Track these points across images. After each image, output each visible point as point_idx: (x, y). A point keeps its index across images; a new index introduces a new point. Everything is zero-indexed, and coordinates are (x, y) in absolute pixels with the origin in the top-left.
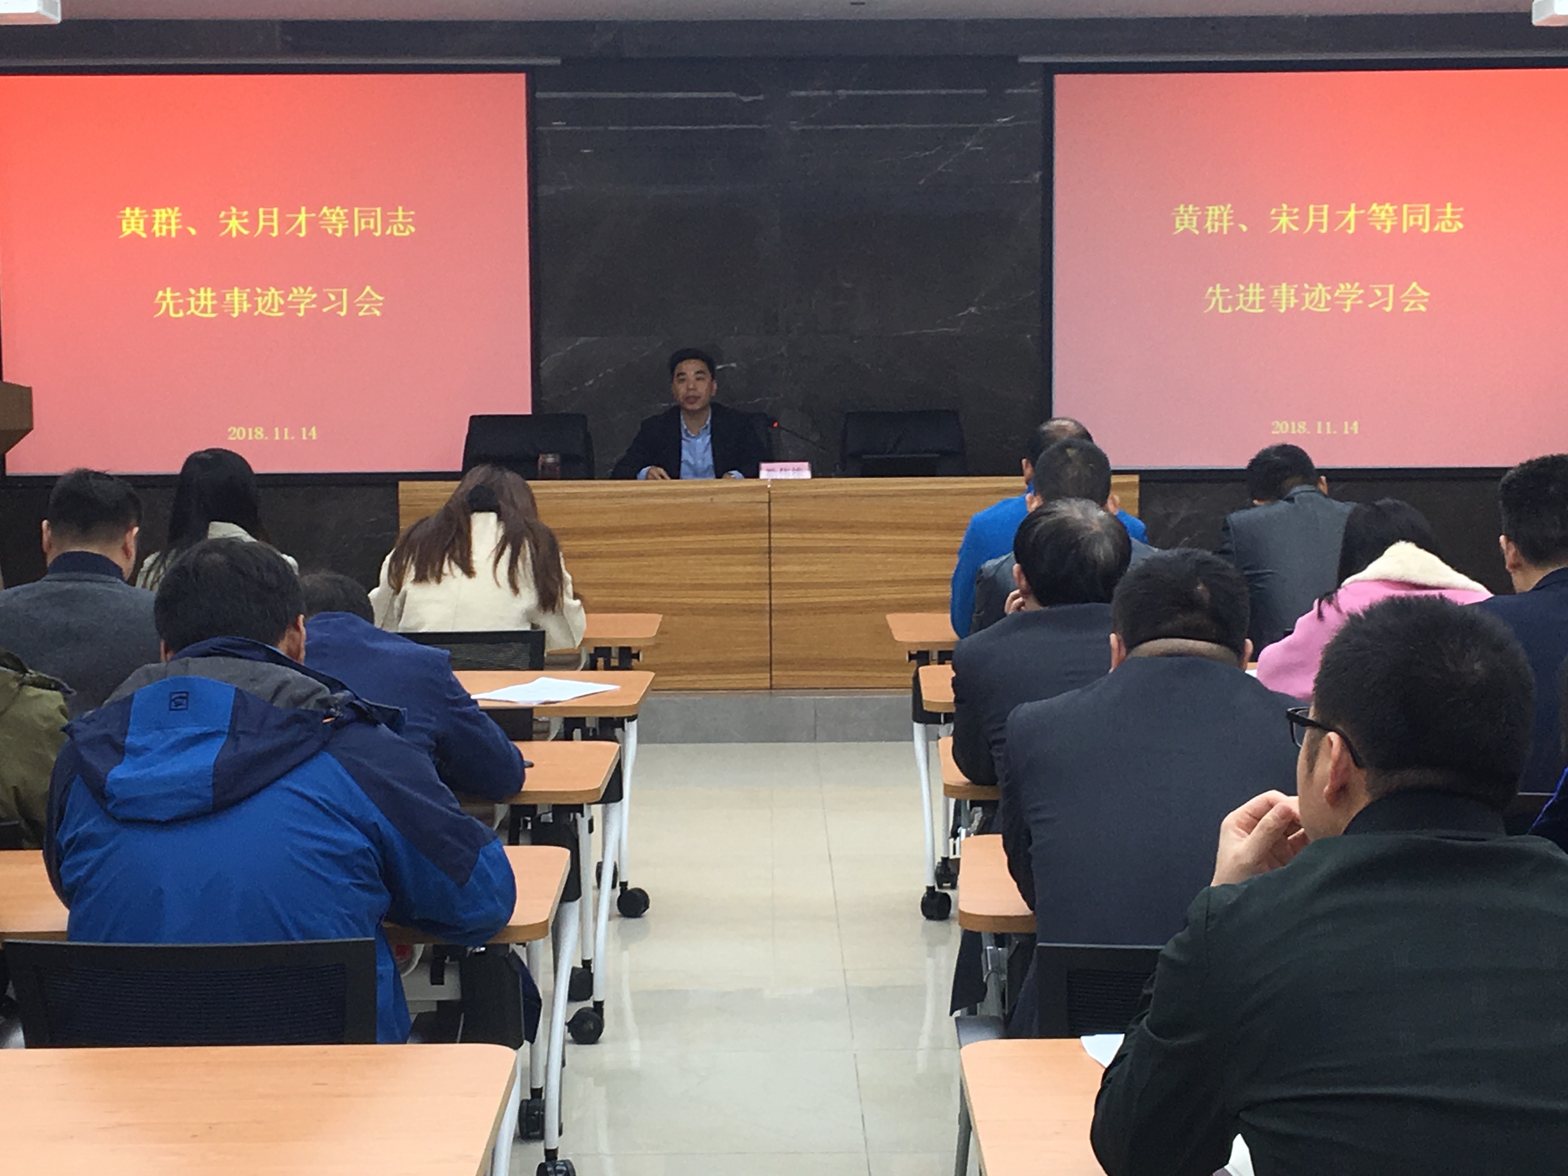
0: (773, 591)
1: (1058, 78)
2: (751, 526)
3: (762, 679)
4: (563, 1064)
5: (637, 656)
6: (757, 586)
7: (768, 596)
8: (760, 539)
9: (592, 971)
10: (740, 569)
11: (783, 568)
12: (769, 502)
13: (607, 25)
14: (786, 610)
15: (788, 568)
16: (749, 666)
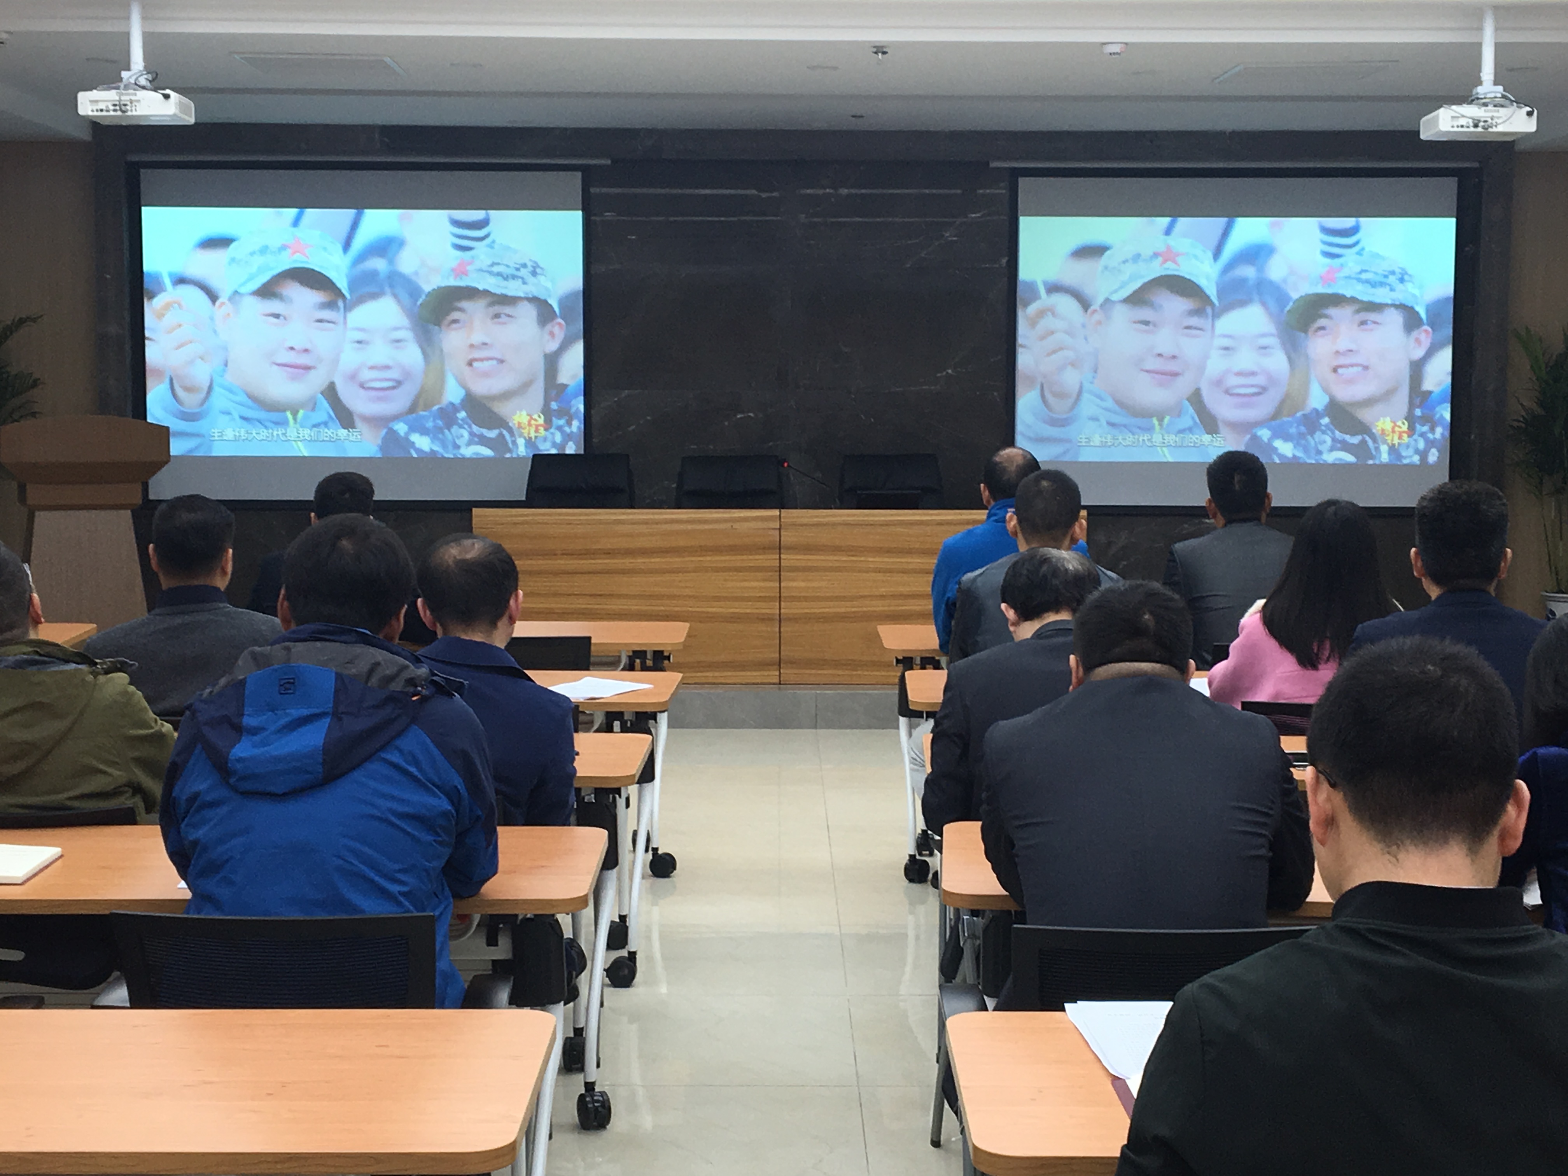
0: (782, 603)
1: (1023, 181)
2: (764, 549)
3: (772, 675)
4: (602, 1005)
5: (668, 658)
6: (770, 599)
7: (778, 607)
8: (769, 560)
9: (628, 924)
11: (791, 584)
12: (780, 529)
13: (650, 132)
14: (794, 619)
15: (794, 584)
16: (763, 665)
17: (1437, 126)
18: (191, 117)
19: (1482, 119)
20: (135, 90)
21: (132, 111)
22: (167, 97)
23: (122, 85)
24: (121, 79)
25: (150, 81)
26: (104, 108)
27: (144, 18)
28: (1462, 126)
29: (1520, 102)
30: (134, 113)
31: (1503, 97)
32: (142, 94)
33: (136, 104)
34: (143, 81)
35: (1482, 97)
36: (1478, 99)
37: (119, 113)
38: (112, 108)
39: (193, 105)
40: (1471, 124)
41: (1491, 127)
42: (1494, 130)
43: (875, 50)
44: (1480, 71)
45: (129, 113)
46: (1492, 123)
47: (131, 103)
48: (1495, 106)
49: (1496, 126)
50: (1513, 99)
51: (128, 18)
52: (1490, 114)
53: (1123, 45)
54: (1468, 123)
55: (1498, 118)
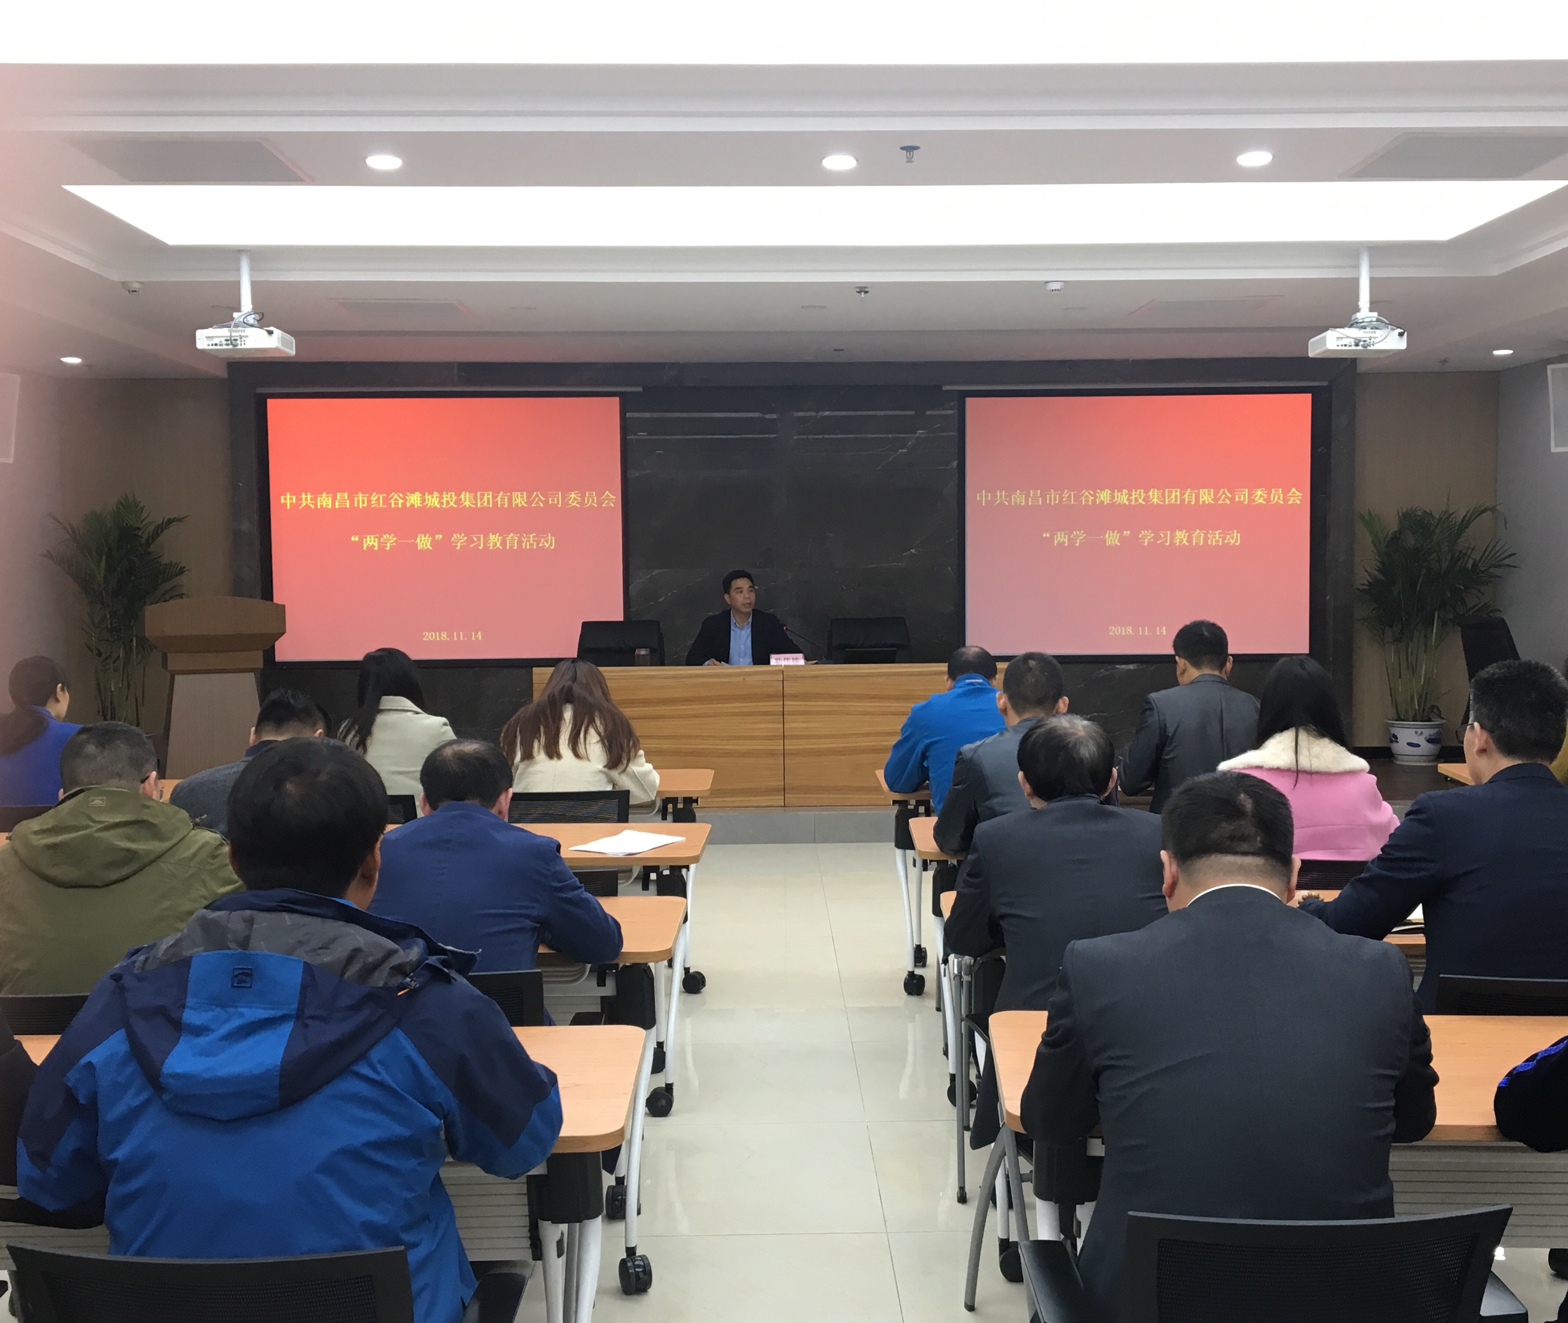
0: (785, 741)
1: (969, 400)
2: (770, 697)
3: (778, 800)
5: (696, 801)
6: (776, 737)
7: (782, 744)
8: (776, 706)
9: (664, 1050)
10: (763, 726)
11: (793, 725)
12: (783, 681)
13: (673, 365)
14: (796, 753)
15: (795, 725)
16: (770, 791)
17: (1325, 345)
18: (292, 350)
19: (1363, 339)
20: (243, 327)
21: (241, 345)
22: (270, 333)
23: (233, 323)
24: (233, 319)
25: (258, 321)
26: (218, 343)
27: (252, 269)
28: (1346, 345)
29: (1394, 324)
30: (243, 347)
31: (1378, 320)
32: (249, 331)
33: (245, 339)
34: (251, 320)
35: (1361, 321)
36: (1357, 323)
37: (231, 347)
38: (224, 342)
39: (294, 341)
40: (1353, 344)
41: (1370, 346)
42: (1372, 348)
43: (858, 290)
44: (1358, 300)
45: (239, 347)
46: (1370, 342)
47: (241, 338)
48: (1372, 329)
49: (1373, 345)
50: (1388, 322)
51: (238, 270)
52: (1368, 335)
53: (1063, 283)
54: (1350, 342)
55: (1375, 338)
